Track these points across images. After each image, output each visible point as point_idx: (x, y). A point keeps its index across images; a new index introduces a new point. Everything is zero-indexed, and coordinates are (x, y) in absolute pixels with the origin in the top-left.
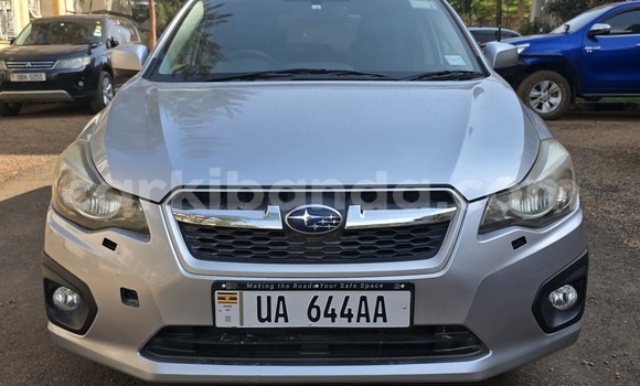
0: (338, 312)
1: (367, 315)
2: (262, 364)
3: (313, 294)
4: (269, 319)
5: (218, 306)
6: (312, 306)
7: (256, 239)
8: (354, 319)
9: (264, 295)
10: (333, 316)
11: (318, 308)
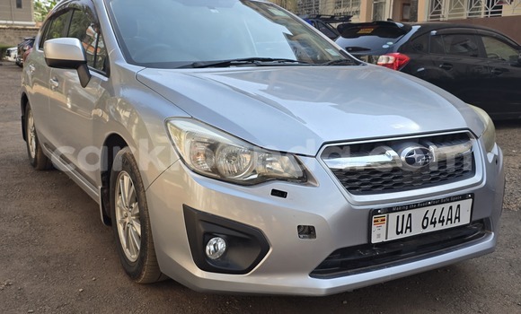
0: (437, 220)
1: (451, 219)
2: (388, 266)
3: (426, 209)
4: (402, 232)
5: (374, 228)
6: (425, 218)
7: (383, 176)
8: (445, 223)
9: (400, 214)
10: (435, 223)
11: (427, 218)
